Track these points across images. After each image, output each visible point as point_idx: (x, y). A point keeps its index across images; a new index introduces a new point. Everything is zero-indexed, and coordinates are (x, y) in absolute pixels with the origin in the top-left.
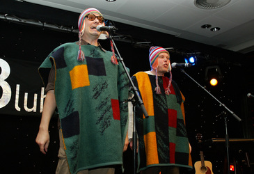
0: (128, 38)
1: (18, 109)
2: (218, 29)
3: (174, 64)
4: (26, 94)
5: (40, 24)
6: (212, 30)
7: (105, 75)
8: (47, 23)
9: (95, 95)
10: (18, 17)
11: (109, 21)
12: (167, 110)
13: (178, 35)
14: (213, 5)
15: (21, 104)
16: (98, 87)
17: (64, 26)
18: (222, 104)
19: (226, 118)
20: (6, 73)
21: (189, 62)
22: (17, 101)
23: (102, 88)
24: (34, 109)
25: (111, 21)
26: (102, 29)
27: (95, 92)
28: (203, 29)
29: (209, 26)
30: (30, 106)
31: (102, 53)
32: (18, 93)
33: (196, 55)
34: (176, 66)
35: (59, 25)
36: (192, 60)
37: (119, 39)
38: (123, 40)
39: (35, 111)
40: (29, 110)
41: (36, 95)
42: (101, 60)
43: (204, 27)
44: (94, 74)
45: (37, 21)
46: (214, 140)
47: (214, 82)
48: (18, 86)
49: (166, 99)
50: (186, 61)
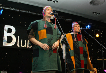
0: (63, 18)
1: (19, 46)
2: (99, 14)
3: (82, 28)
4: (22, 40)
5: (27, 12)
6: (97, 14)
7: (53, 34)
8: (30, 12)
9: (48, 42)
10: (19, 9)
11: (55, 10)
12: (79, 47)
13: (83, 16)
14: (97, 4)
15: (20, 44)
16: (50, 39)
17: (37, 13)
18: (101, 45)
19: (103, 51)
20: (14, 32)
21: (87, 27)
22: (18, 43)
23: (51, 39)
24: (25, 46)
25: (56, 11)
26: (52, 14)
27: (48, 41)
28: (93, 14)
29: (95, 13)
30: (23, 45)
31: (52, 25)
32: (18, 40)
33: (90, 24)
34: (82, 29)
35: (35, 13)
36: (89, 26)
37: (59, 18)
38: (61, 18)
39: (25, 47)
40: (23, 47)
41: (26, 41)
42: (52, 28)
43: (93, 13)
44: (49, 34)
45: (26, 11)
46: (98, 60)
47: (97, 36)
48: (19, 37)
49: (78, 43)
50: (86, 27)
